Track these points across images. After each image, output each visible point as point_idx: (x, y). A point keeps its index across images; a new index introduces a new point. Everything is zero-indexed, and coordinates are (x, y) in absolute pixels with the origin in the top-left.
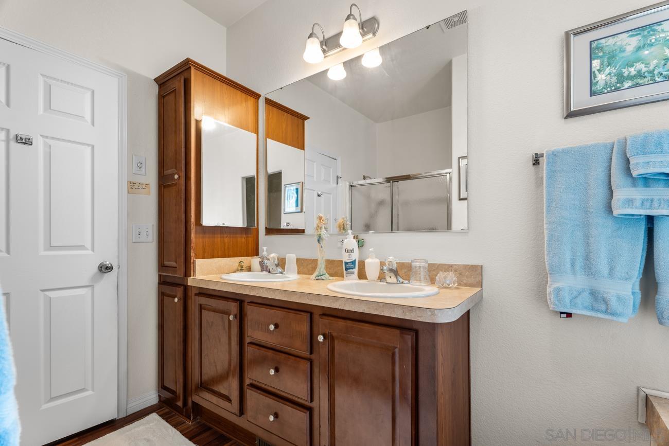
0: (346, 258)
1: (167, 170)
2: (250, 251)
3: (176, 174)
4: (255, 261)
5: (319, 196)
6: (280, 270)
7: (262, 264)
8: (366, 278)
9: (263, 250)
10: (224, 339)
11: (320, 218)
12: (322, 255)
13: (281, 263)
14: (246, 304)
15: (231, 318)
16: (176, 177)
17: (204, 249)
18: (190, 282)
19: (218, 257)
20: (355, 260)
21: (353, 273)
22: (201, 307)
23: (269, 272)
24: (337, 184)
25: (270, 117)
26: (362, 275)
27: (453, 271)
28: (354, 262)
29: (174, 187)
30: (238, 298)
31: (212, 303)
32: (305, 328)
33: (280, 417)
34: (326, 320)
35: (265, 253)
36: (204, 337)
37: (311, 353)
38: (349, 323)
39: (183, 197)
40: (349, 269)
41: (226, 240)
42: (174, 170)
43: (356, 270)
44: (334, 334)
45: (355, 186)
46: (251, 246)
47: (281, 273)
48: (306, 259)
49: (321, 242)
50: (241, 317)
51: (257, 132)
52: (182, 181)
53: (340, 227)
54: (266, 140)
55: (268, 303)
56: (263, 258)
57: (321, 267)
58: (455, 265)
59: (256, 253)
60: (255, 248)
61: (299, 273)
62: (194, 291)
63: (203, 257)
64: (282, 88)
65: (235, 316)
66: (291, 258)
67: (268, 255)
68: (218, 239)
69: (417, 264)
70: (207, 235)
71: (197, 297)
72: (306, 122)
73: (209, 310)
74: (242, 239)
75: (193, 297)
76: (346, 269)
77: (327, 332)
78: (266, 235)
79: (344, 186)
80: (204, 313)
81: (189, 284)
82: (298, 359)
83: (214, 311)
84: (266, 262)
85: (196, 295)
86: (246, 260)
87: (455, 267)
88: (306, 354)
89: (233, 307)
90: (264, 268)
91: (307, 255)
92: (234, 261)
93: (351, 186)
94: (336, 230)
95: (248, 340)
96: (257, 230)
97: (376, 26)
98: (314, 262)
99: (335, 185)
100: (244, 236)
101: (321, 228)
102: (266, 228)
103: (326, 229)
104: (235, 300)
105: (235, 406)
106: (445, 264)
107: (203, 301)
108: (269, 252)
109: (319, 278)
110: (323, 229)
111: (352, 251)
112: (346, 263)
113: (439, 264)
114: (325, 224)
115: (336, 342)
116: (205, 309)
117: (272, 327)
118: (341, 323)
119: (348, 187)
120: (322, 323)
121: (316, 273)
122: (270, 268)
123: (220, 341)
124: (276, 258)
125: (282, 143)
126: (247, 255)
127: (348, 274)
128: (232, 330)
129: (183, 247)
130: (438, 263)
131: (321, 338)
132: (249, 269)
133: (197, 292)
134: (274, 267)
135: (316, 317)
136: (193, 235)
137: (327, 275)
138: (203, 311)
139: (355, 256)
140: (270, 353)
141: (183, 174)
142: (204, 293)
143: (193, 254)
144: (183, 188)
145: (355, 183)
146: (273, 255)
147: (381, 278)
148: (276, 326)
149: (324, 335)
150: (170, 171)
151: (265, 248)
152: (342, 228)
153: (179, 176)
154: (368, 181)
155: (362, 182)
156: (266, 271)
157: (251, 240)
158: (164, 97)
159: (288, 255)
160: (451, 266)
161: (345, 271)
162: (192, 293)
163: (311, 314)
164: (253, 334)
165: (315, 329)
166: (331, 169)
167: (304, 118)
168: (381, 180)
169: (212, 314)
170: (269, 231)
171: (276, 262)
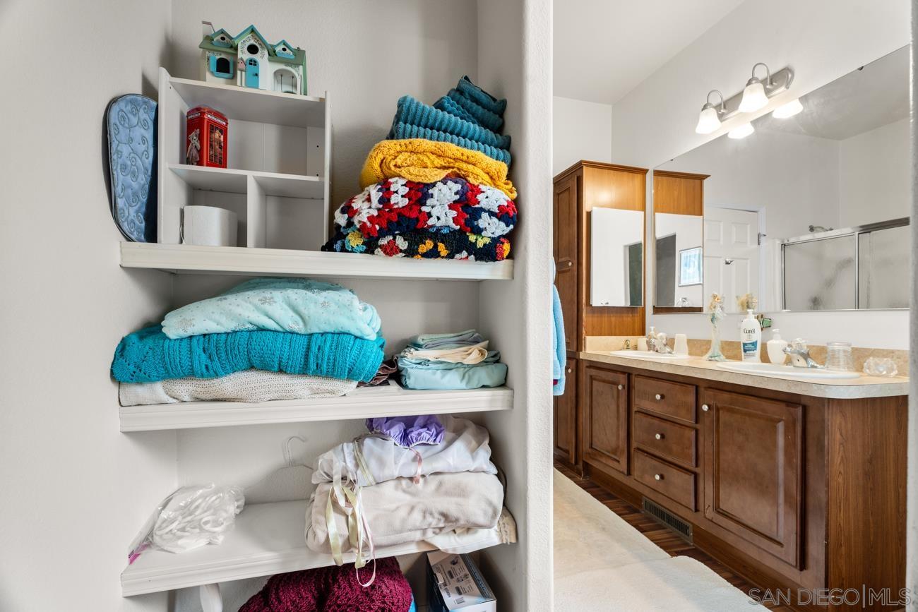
0: (744, 339)
1: (562, 257)
2: (636, 331)
3: (569, 261)
4: (642, 341)
5: (727, 263)
6: (668, 349)
7: (649, 343)
8: (769, 362)
9: (650, 329)
10: (613, 407)
11: (715, 297)
12: (718, 335)
13: (670, 343)
14: (633, 377)
15: (620, 387)
16: (570, 264)
17: (593, 328)
18: (582, 356)
19: (605, 335)
20: (756, 342)
21: (753, 355)
22: (592, 378)
23: (657, 351)
24: (759, 244)
25: (659, 188)
26: (765, 358)
27: (895, 358)
28: (754, 344)
29: (568, 273)
30: (626, 371)
31: (603, 374)
32: (692, 399)
33: (666, 477)
34: (710, 392)
35: (652, 332)
36: (594, 403)
37: (697, 422)
38: (734, 396)
39: (576, 281)
40: (749, 350)
41: (613, 319)
42: (568, 258)
43: (758, 352)
44: (719, 405)
45: (793, 244)
46: (637, 326)
47: (670, 353)
48: (700, 340)
49: (716, 322)
50: (629, 388)
51: (644, 209)
52: (575, 268)
53: (742, 305)
54: (654, 215)
55: (654, 375)
56: (650, 337)
57: (715, 349)
58: (898, 350)
59: (643, 333)
60: (641, 327)
61: (690, 354)
62: (585, 364)
63: (593, 335)
64: (672, 160)
65: (624, 387)
66: (681, 338)
67: (656, 335)
68: (605, 318)
69: (836, 347)
70: (596, 315)
71: (588, 369)
72: (706, 182)
73: (599, 380)
74: (628, 319)
75: (584, 369)
76: (745, 351)
77: (712, 403)
78: (654, 314)
79: (771, 247)
80: (595, 383)
81: (581, 357)
82: (683, 427)
83: (604, 381)
84: (653, 340)
85: (587, 367)
86: (632, 339)
87: (897, 353)
88: (691, 422)
89: (622, 379)
90: (651, 346)
91: (699, 335)
92: (620, 340)
93: (784, 246)
94: (739, 309)
95: (635, 409)
96: (644, 310)
97: (790, 76)
98: (708, 343)
99: (756, 245)
100: (631, 315)
101: (715, 307)
102: (654, 307)
103: (722, 308)
104: (624, 373)
105: (623, 466)
106: (883, 350)
107: (594, 372)
108: (657, 332)
109: (713, 359)
110: (719, 308)
111: (752, 331)
112: (745, 344)
113: (875, 350)
114: (720, 303)
115: (721, 412)
116: (595, 379)
117: (658, 397)
118: (726, 396)
119: (778, 248)
120: (706, 394)
121: (710, 354)
122: (658, 347)
123: (609, 407)
124: (665, 338)
125: (674, 213)
126: (633, 335)
127: (747, 356)
128: (620, 400)
129: (575, 325)
130: (873, 347)
131: (705, 408)
132: (636, 348)
133: (588, 365)
134: (663, 347)
135: (702, 390)
136: (584, 315)
137: (723, 357)
138: (594, 381)
139: (757, 336)
140: (656, 422)
141: (575, 261)
142: (594, 365)
143: (584, 332)
144: (576, 273)
145: (792, 240)
146: (661, 334)
147: (789, 361)
148: (663, 397)
149: (709, 406)
150: (563, 259)
151: (652, 328)
152: (745, 306)
153: (573, 264)
154: (819, 235)
155: (809, 236)
156: (654, 350)
157: (637, 319)
158: (559, 194)
159: (677, 335)
160: (893, 352)
161: (743, 353)
162: (583, 367)
163: (697, 387)
164: (640, 403)
165: (701, 400)
166: (749, 226)
167: (701, 178)
168: (848, 230)
169: (601, 384)
170: (657, 310)
171: (664, 342)
